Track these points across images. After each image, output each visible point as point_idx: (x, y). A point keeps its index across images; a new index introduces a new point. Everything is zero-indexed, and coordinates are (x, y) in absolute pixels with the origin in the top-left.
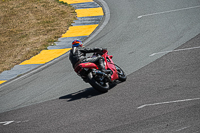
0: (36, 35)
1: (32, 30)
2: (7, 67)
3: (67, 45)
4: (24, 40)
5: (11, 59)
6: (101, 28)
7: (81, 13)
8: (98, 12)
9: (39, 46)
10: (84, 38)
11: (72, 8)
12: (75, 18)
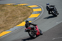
0: (21, 17)
1: (20, 16)
2: (12, 27)
3: (30, 20)
4: (17, 19)
5: (13, 25)
6: (41, 15)
7: (35, 10)
8: (40, 10)
9: (22, 21)
10: (36, 18)
11: (32, 9)
12: (33, 12)
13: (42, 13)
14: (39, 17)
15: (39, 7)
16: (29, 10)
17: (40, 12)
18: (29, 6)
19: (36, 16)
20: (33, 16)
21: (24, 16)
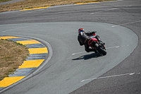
6: (46, 62)
10: (35, 69)
11: (26, 48)
12: (28, 55)
13: (49, 59)
14: (41, 67)
15: (43, 45)
16: (20, 51)
17: (43, 56)
18: (21, 42)
19: (36, 64)
20: (28, 64)
21: (9, 64)
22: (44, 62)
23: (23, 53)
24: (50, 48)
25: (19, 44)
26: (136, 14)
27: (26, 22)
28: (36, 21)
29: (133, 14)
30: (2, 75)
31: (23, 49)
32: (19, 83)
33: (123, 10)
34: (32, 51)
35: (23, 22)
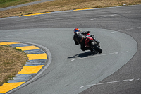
6: (46, 68)
8: (43, 56)
10: (34, 75)
11: (25, 54)
12: (27, 61)
13: (48, 64)
14: (40, 73)
15: (42, 51)
16: (19, 57)
17: (43, 62)
18: (20, 48)
19: (35, 69)
20: (27, 70)
21: (8, 70)
22: (43, 68)
23: (22, 59)
24: (49, 54)
25: (18, 50)
26: (135, 20)
27: (26, 28)
28: (35, 27)
29: (133, 20)
30: (2, 80)
31: (23, 55)
32: (18, 89)
33: (122, 16)
34: (31, 57)
35: (23, 28)
